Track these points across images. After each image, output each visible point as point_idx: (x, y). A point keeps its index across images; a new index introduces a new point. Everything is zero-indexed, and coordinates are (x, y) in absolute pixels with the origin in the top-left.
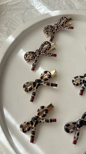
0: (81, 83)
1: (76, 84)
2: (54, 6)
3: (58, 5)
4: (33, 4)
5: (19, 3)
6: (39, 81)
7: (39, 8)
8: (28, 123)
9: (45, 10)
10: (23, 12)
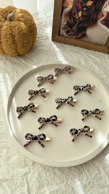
0: (59, 102)
1: (56, 101)
2: (69, 59)
3: (71, 59)
4: (57, 54)
5: (50, 51)
6: (38, 92)
7: (60, 57)
8: (21, 108)
9: (62, 60)
10: (49, 56)
